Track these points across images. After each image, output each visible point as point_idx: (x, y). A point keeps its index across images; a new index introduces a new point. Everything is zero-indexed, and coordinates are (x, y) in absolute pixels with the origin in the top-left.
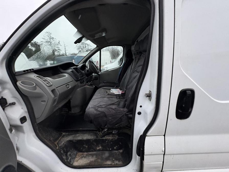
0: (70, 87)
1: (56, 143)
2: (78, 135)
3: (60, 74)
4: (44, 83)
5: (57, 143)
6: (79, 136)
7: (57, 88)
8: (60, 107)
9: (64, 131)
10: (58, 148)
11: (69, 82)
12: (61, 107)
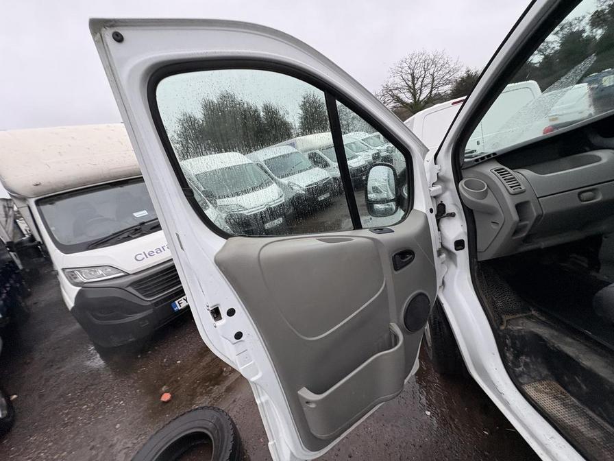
0: (599, 198)
1: (505, 318)
2: (569, 340)
3: (586, 151)
4: (505, 186)
5: (507, 318)
6: (570, 345)
7: (538, 198)
8: (542, 247)
9: (539, 310)
10: (502, 328)
11: (600, 183)
12: (545, 248)
